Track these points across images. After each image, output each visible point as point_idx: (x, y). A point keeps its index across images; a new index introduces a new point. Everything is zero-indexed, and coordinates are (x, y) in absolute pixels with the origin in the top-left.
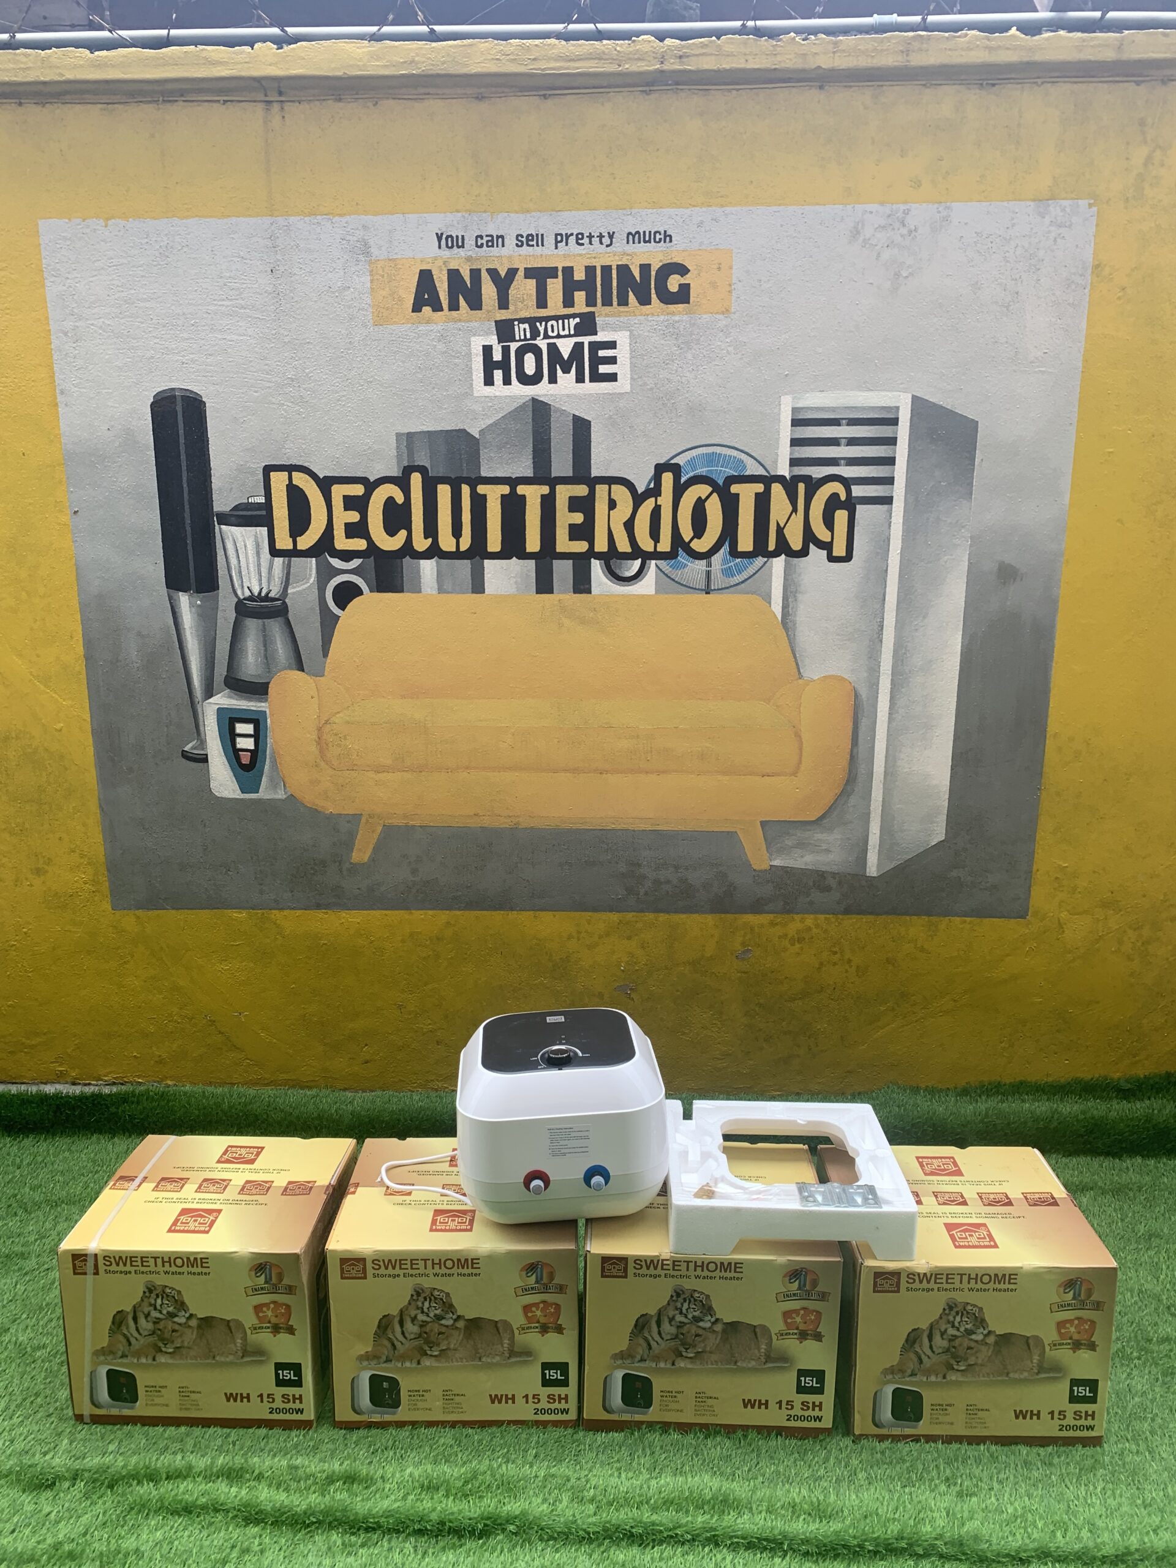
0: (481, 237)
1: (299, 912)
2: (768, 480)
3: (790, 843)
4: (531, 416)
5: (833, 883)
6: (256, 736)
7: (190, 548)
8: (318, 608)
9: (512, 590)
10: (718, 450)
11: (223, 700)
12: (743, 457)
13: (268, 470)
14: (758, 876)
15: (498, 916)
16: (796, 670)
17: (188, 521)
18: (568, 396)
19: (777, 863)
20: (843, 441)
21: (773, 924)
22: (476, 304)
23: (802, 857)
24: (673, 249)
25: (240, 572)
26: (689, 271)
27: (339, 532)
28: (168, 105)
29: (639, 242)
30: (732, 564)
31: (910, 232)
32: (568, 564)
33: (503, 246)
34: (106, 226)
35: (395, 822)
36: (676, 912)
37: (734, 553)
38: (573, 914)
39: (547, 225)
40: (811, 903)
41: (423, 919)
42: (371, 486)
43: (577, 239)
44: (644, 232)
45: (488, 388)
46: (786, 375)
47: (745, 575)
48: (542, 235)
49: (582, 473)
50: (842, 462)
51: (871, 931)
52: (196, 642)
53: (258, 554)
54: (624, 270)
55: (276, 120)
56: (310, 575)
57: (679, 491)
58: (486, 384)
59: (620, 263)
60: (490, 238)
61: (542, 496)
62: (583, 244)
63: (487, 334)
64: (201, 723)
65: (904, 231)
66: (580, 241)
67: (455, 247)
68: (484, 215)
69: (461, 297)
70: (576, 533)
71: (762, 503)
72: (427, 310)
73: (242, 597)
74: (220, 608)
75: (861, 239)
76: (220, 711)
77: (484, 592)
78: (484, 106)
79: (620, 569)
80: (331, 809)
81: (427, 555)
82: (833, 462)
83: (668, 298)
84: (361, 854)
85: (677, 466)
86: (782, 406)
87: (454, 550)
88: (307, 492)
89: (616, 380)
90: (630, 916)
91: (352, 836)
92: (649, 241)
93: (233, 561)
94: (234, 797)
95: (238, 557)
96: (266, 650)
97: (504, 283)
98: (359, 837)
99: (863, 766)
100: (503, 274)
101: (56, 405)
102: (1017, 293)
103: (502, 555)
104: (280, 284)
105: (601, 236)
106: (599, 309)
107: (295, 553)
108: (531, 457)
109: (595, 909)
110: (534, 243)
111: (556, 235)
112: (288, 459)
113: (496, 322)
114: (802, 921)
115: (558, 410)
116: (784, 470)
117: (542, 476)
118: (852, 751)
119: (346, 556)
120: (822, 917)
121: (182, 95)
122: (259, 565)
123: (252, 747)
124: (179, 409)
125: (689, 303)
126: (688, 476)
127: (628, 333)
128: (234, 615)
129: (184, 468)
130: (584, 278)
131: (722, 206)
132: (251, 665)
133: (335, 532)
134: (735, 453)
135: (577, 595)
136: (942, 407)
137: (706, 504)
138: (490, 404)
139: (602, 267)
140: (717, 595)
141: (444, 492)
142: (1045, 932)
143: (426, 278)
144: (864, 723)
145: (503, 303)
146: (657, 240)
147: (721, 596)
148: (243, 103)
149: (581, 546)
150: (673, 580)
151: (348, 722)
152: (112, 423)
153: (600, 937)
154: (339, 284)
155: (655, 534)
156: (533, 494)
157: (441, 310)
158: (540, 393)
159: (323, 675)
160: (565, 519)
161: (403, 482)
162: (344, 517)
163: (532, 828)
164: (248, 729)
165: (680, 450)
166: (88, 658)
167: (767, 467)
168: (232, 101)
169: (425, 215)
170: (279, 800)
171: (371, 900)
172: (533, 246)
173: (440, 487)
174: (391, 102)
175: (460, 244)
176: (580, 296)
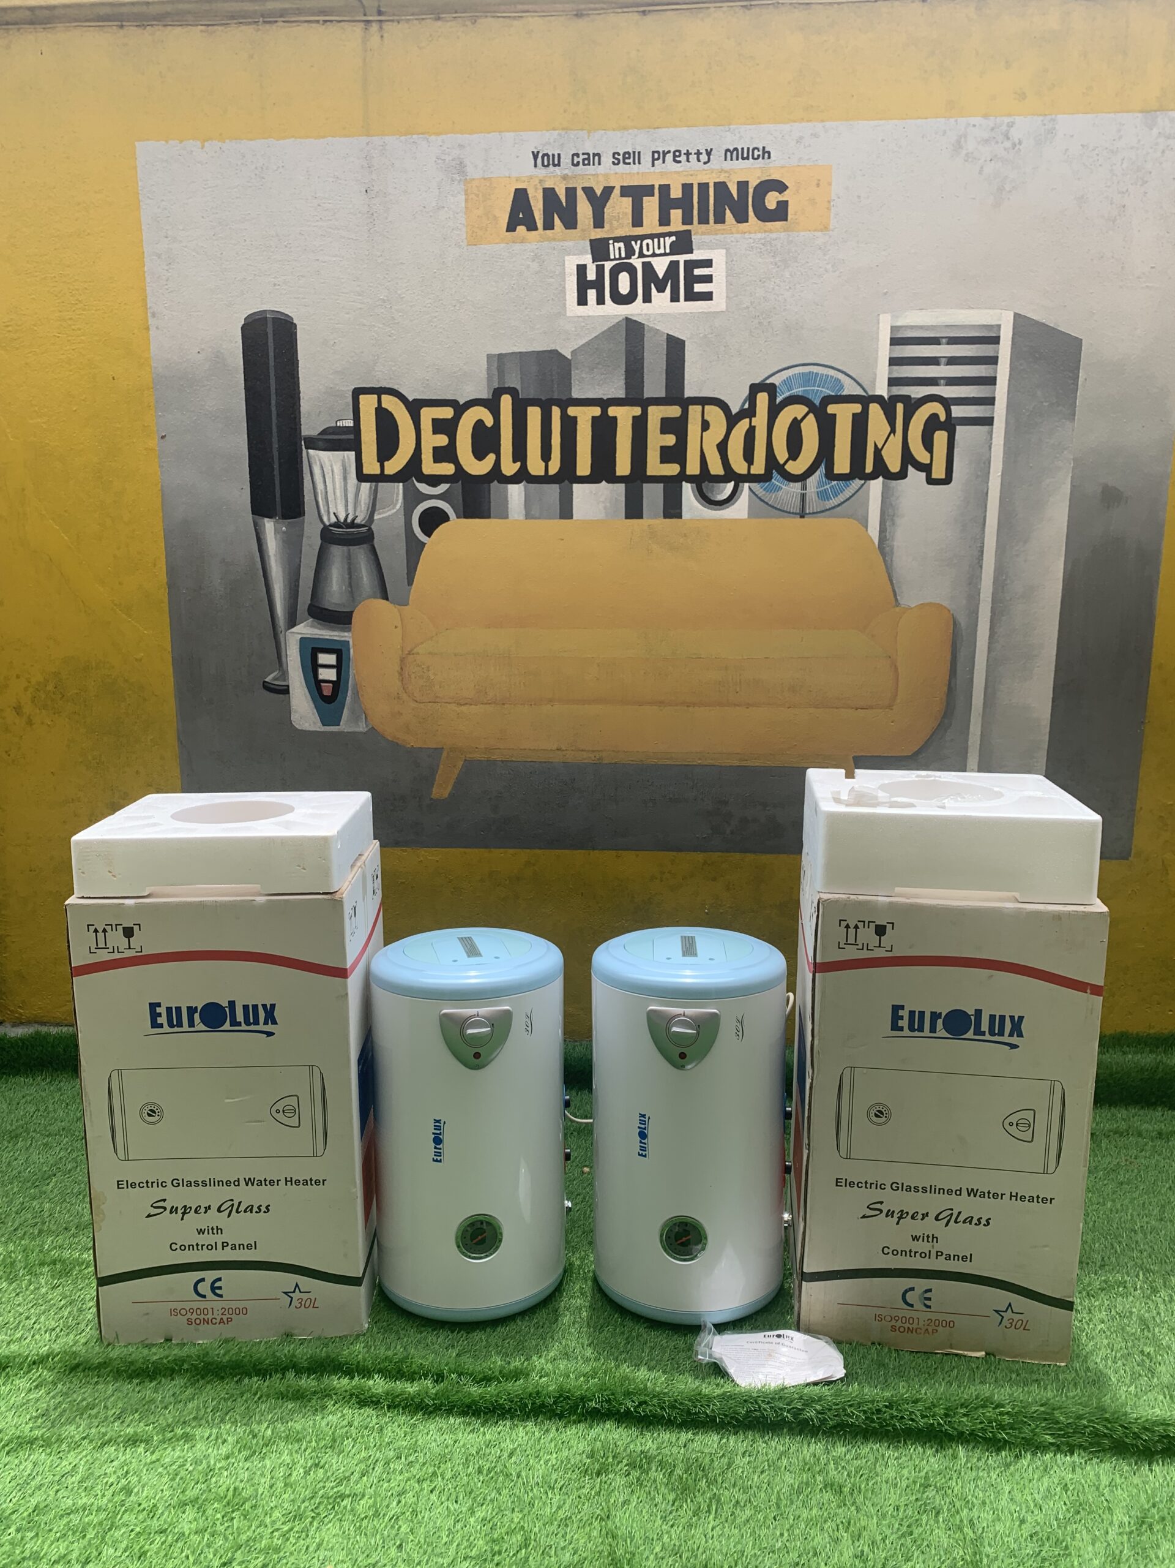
0: (578, 157)
2: (865, 401)
4: (624, 336)
6: (339, 667)
7: (276, 472)
8: (404, 535)
9: (601, 516)
10: (815, 369)
11: (306, 629)
12: (840, 376)
13: (357, 392)
15: (579, 855)
16: (893, 599)
17: (275, 446)
18: (662, 315)
20: (943, 361)
22: (571, 223)
24: (771, 165)
25: (326, 498)
26: (787, 187)
27: (427, 456)
28: (267, 26)
29: (737, 159)
30: (828, 486)
31: (1014, 145)
32: (660, 487)
33: (599, 164)
34: (203, 147)
35: (477, 756)
36: (764, 851)
37: (830, 475)
38: (656, 853)
39: (643, 142)
41: (502, 858)
42: (460, 409)
43: (675, 156)
44: (743, 149)
45: (581, 307)
46: (886, 294)
47: (841, 498)
48: (639, 153)
49: (675, 394)
50: (942, 381)
52: (280, 570)
53: (345, 479)
54: (721, 187)
55: (375, 39)
56: (397, 500)
57: (774, 411)
58: (579, 304)
59: (717, 181)
60: (586, 156)
61: (634, 417)
62: (680, 162)
63: (582, 253)
64: (283, 654)
65: (1008, 144)
66: (678, 159)
67: (551, 166)
68: (580, 132)
69: (556, 216)
70: (667, 454)
71: (860, 424)
72: (521, 229)
73: (327, 523)
74: (306, 534)
75: (964, 152)
76: (303, 641)
77: (571, 517)
78: (582, 23)
79: (712, 492)
80: (412, 742)
81: (515, 479)
82: (933, 382)
83: (765, 215)
84: (441, 790)
85: (773, 385)
86: (881, 325)
87: (542, 474)
88: (395, 415)
89: (711, 299)
90: (715, 856)
91: (433, 771)
92: (747, 158)
93: (320, 486)
94: (314, 729)
95: (325, 482)
96: (350, 578)
97: (599, 201)
98: (439, 772)
99: (961, 699)
100: (599, 192)
101: (148, 329)
102: (1124, 206)
103: (592, 479)
104: (375, 204)
105: (698, 153)
106: (695, 227)
107: (382, 478)
108: (623, 377)
109: (679, 850)
110: (631, 161)
111: (654, 152)
112: (378, 381)
113: (591, 240)
115: (651, 329)
116: (882, 389)
117: (634, 397)
118: (950, 682)
119: (434, 480)
121: (281, 16)
122: (346, 490)
123: (334, 678)
124: (270, 330)
125: (786, 220)
126: (783, 396)
127: (725, 251)
128: (317, 542)
129: (273, 391)
130: (680, 196)
131: (822, 121)
132: (335, 593)
133: (423, 457)
134: (831, 372)
135: (668, 520)
136: (1043, 324)
137: (802, 424)
138: (583, 324)
139: (699, 184)
140: (810, 519)
141: (534, 415)
142: (1148, 874)
143: (521, 197)
144: (962, 655)
145: (599, 222)
146: (756, 156)
147: (816, 520)
148: (342, 24)
149: (673, 469)
150: (767, 504)
151: (430, 653)
152: (203, 346)
154: (434, 204)
155: (749, 456)
156: (624, 416)
157: (536, 229)
158: (636, 312)
159: (407, 604)
160: (657, 440)
161: (492, 405)
162: (432, 440)
163: (616, 763)
164: (331, 659)
165: (776, 370)
166: (172, 586)
167: (865, 387)
168: (331, 21)
169: (522, 133)
170: (361, 733)
171: (450, 836)
172: (629, 164)
173: (530, 410)
174: (490, 19)
175: (556, 162)
176: (676, 215)
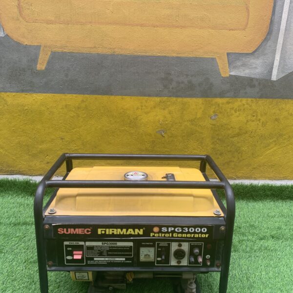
1: (14, 94)
3: (239, 64)
5: (256, 83)
14: (224, 80)
15: (105, 98)
19: (232, 73)
21: (228, 103)
23: (244, 71)
35: (57, 50)
36: (186, 97)
38: (139, 97)
40: (246, 93)
41: (71, 98)
51: (270, 106)
84: (41, 66)
90: (165, 98)
91: (37, 56)
98: (40, 57)
99: (276, 26)
109: (149, 96)
114: (241, 101)
118: (272, 18)
120: (250, 99)
153: (151, 108)
163: (121, 54)
170: (1, 37)
171: (47, 88)
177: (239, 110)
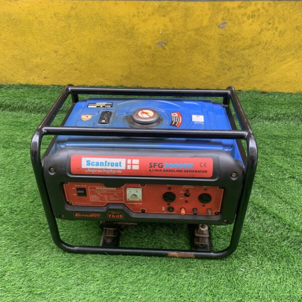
21: (240, 7)
38: (135, 2)
41: (59, 5)
51: (291, 11)
90: (165, 3)
120: (267, 2)
153: (149, 15)
177: (253, 16)
